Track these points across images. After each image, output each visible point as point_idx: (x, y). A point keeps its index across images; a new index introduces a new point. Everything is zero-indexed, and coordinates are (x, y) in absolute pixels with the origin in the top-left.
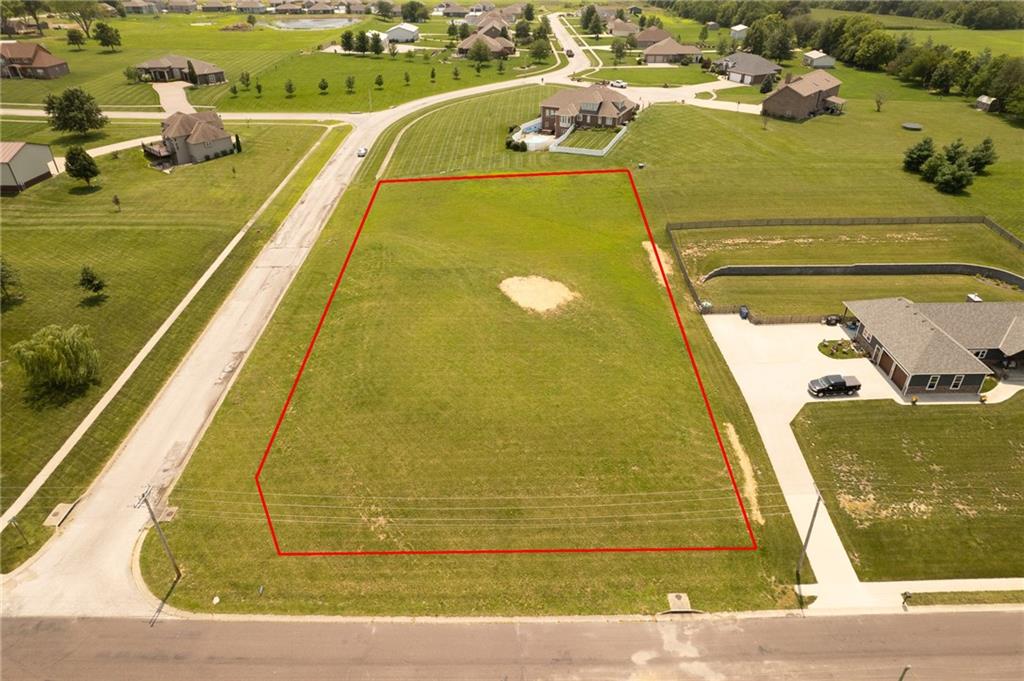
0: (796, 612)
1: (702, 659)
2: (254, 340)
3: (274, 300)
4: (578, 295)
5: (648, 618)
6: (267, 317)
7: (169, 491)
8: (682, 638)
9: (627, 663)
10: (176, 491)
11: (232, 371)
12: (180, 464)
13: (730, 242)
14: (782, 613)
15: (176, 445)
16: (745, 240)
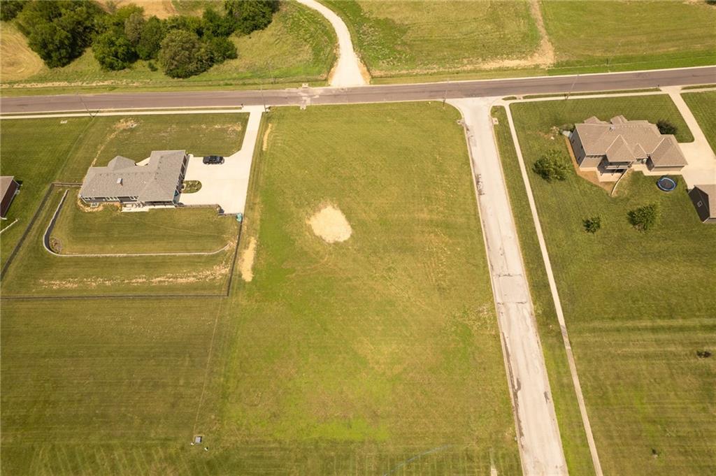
0: (272, 106)
1: (302, 97)
2: (480, 204)
3: (488, 235)
4: (307, 222)
5: (313, 104)
6: (484, 222)
7: (465, 129)
8: (305, 101)
9: (320, 95)
10: (462, 129)
11: (478, 182)
12: (469, 139)
13: (192, 279)
14: (277, 106)
15: (476, 145)
16: (180, 280)
